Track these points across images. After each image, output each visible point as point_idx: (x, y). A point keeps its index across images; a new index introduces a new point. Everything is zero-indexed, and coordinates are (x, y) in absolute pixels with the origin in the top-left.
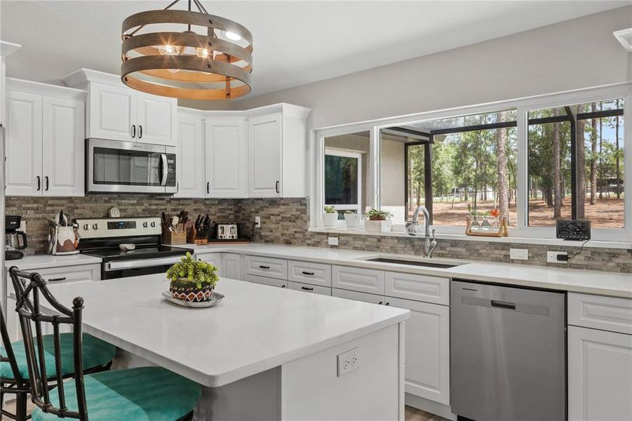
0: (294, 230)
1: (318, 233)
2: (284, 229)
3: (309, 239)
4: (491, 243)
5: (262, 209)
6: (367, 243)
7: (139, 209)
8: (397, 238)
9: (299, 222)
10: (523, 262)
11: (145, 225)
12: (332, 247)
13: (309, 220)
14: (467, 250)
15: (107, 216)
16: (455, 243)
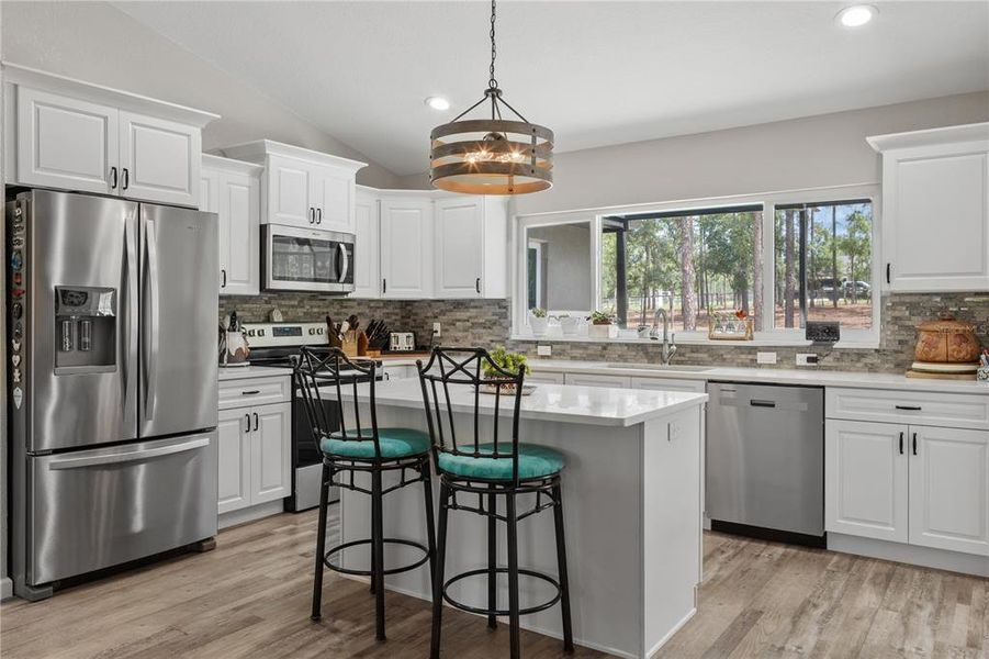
0: (491, 338)
1: (523, 342)
2: (475, 338)
3: (511, 349)
4: (736, 347)
5: (443, 313)
6: (589, 352)
7: (300, 312)
8: (627, 344)
9: (496, 329)
10: (771, 366)
11: (312, 332)
12: (543, 357)
13: (511, 326)
14: (710, 356)
15: (268, 320)
16: (696, 349)
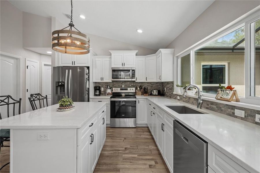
1: (176, 95)
2: (170, 92)
4: (227, 105)
5: (166, 85)
8: (194, 98)
10: (242, 119)
11: (130, 90)
12: (178, 100)
13: (174, 89)
14: (217, 107)
